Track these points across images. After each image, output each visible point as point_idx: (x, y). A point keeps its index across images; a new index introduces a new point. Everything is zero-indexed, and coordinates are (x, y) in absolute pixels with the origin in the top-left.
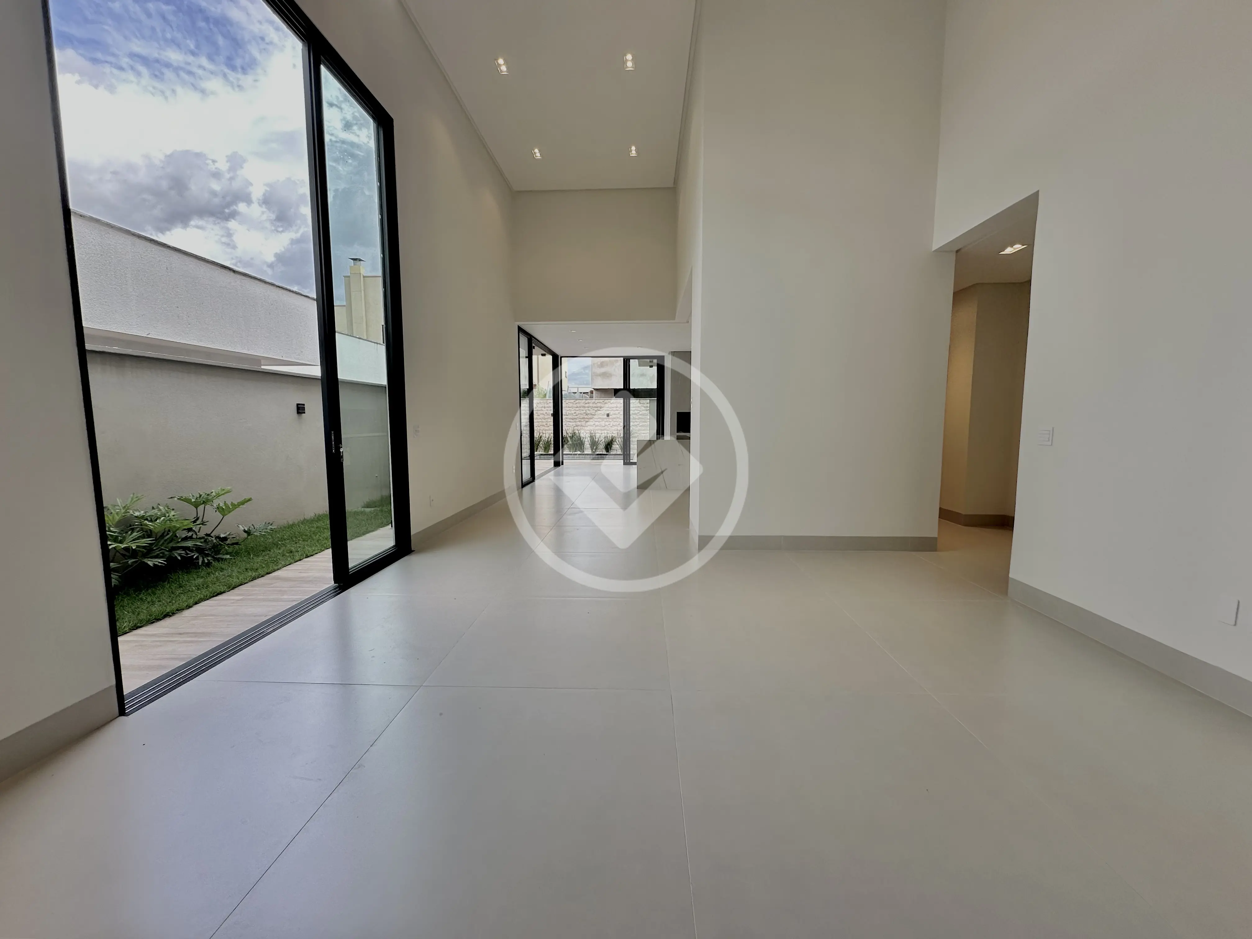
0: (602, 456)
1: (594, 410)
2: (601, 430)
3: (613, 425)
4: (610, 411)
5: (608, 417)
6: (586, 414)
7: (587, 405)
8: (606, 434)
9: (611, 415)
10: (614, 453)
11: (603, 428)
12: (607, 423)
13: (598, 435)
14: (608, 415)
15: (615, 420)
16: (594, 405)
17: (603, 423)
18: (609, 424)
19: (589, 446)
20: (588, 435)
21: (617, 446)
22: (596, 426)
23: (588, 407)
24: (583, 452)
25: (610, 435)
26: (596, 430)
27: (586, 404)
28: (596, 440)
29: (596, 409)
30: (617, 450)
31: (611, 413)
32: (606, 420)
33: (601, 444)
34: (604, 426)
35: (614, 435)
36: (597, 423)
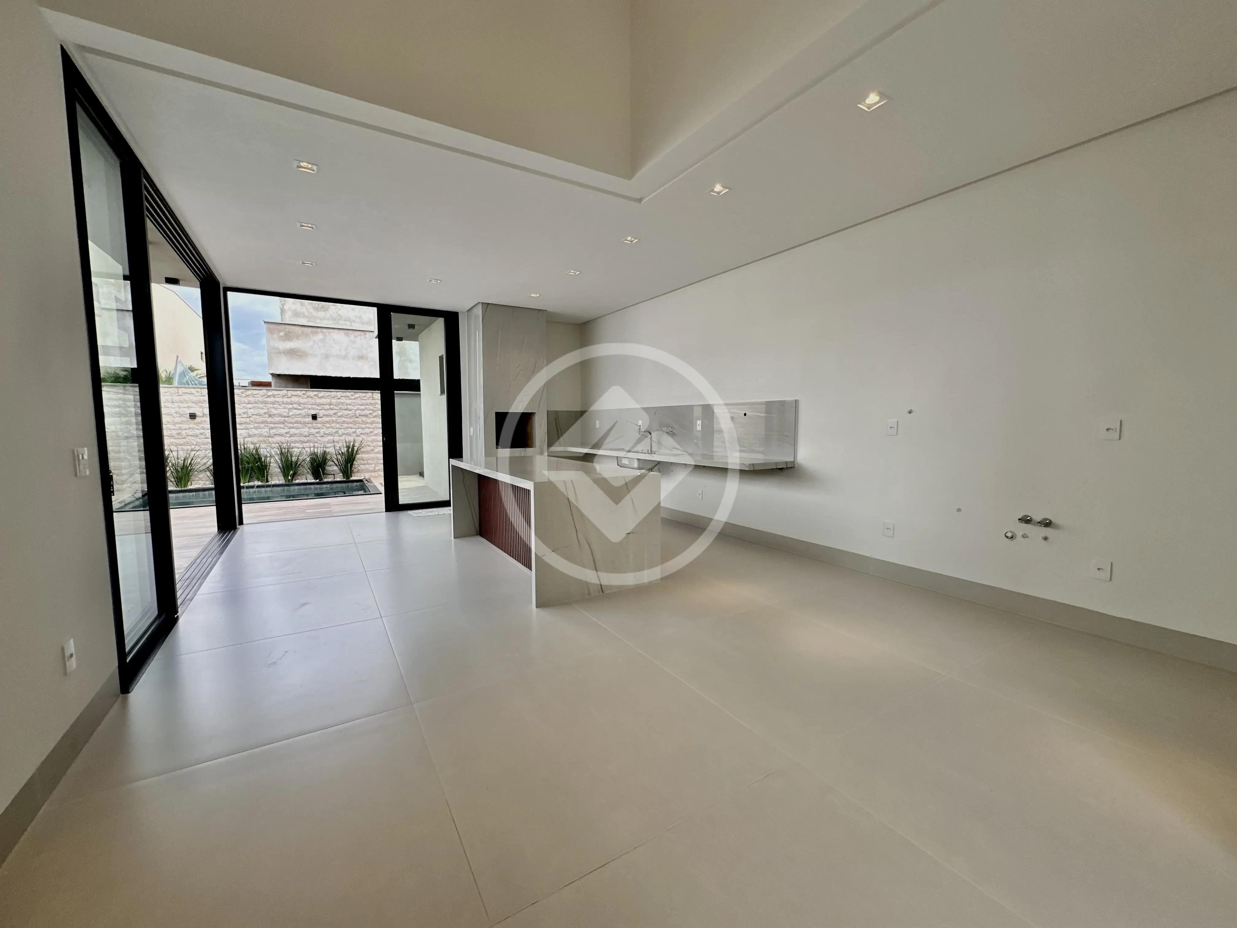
0: (308, 486)
1: (285, 408)
2: (303, 442)
3: (325, 434)
4: (318, 411)
5: (314, 421)
6: (270, 416)
7: (271, 399)
8: (312, 449)
9: (322, 417)
10: (330, 480)
11: (305, 439)
12: (313, 431)
13: (296, 451)
14: (314, 417)
15: (328, 425)
16: (285, 400)
17: (305, 431)
18: (317, 433)
19: (280, 470)
20: (275, 451)
21: (335, 468)
22: (291, 436)
23: (273, 403)
24: (267, 481)
25: (319, 451)
26: (292, 442)
27: (268, 397)
28: (294, 459)
29: (291, 406)
30: (334, 474)
31: (321, 413)
32: (310, 425)
33: (303, 467)
34: (309, 436)
35: (328, 450)
36: (293, 431)
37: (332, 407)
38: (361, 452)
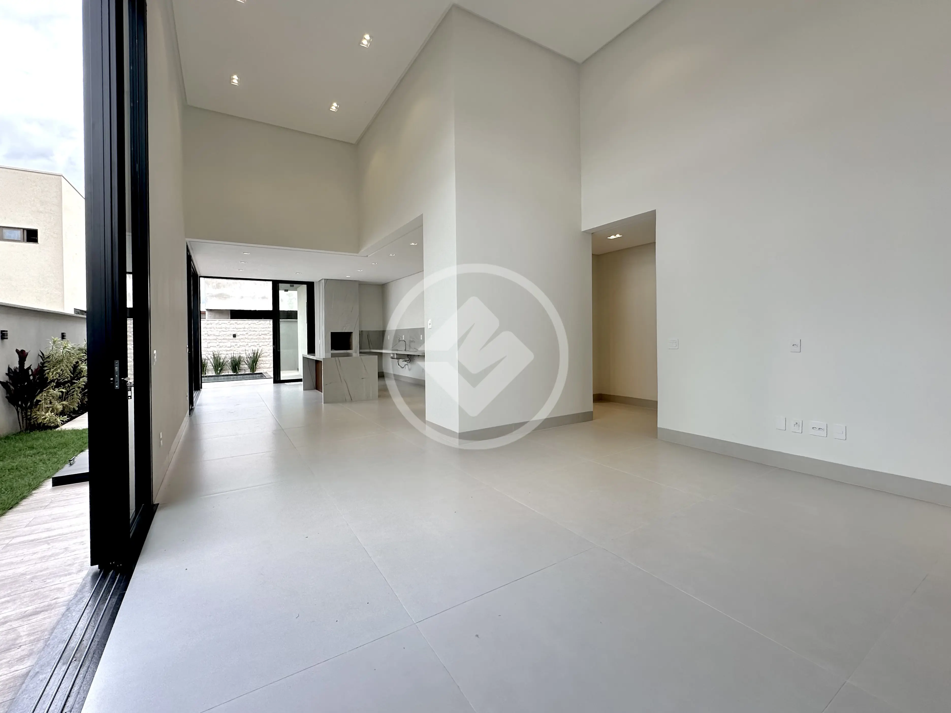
0: (229, 377)
1: (217, 331)
2: (227, 351)
3: (241, 346)
4: (237, 332)
5: (234, 338)
6: (208, 335)
7: (210, 326)
8: (232, 355)
9: (239, 336)
10: (242, 373)
11: (228, 349)
12: (233, 344)
13: (223, 356)
14: (234, 336)
15: (242, 340)
16: (218, 326)
17: (229, 344)
18: (236, 345)
19: (213, 367)
20: (210, 356)
21: (246, 366)
22: (220, 347)
23: (211, 328)
24: (205, 374)
25: (237, 356)
26: (221, 351)
27: (208, 324)
28: (221, 361)
29: (221, 330)
30: (245, 370)
31: (238, 334)
32: (232, 341)
33: (227, 365)
34: (231, 347)
35: (242, 355)
36: (221, 344)
37: (245, 329)
38: (262, 356)
